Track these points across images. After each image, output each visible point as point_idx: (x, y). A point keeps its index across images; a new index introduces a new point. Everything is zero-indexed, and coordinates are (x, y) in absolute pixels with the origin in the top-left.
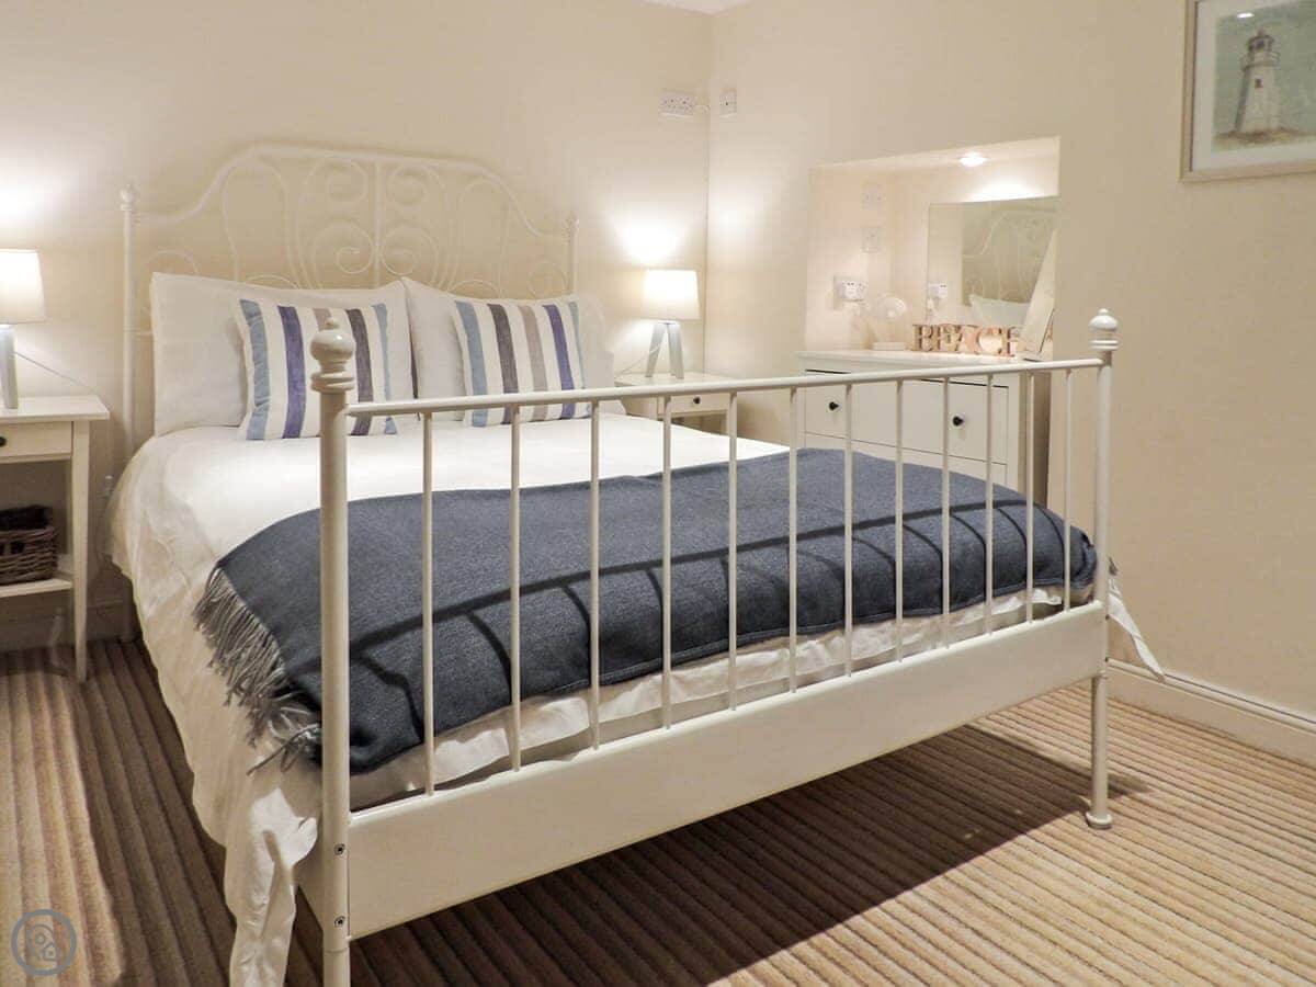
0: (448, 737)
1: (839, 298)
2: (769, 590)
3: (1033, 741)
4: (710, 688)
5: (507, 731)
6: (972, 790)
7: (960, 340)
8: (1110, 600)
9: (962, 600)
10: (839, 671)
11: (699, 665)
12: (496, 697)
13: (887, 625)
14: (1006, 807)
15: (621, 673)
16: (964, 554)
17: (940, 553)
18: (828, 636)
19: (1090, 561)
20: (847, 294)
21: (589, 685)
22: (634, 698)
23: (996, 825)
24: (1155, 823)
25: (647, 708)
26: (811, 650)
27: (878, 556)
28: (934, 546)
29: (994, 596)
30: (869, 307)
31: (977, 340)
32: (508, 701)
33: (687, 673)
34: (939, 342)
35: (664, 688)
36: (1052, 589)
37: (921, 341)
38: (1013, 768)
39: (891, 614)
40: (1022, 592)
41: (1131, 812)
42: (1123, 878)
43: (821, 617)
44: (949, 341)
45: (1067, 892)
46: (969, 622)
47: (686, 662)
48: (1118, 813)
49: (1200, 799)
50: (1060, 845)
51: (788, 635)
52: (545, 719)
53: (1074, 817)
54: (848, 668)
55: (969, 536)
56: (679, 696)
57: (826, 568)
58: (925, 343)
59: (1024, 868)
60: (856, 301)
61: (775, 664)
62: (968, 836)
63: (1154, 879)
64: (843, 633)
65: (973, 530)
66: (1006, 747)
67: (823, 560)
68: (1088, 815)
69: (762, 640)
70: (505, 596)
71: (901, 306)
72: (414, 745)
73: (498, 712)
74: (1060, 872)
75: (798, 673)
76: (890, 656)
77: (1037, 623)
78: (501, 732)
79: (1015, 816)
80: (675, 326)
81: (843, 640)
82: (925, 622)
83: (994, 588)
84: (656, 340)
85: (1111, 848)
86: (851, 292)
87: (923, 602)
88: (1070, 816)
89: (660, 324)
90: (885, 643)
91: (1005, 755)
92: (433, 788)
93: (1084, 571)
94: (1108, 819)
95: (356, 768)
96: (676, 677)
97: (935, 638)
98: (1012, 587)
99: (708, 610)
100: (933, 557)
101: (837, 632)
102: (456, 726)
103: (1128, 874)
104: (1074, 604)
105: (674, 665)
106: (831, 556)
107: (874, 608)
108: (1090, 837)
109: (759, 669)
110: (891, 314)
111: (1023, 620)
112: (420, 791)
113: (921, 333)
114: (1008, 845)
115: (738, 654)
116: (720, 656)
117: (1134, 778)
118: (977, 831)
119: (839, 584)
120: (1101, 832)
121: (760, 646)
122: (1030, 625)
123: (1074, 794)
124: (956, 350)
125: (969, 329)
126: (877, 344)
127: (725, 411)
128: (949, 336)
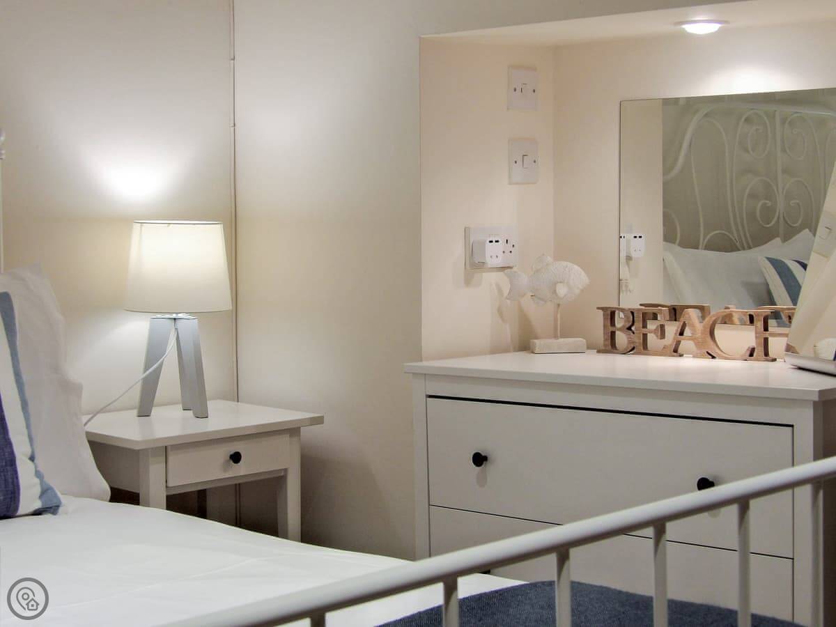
1: (474, 265)
7: (681, 334)
20: (488, 259)
30: (524, 279)
31: (712, 334)
34: (645, 336)
37: (613, 334)
44: (663, 335)
58: (622, 339)
60: (503, 269)
84: (154, 354)
86: (494, 255)
110: (562, 291)
113: (613, 323)
124: (676, 351)
125: (693, 314)
126: (538, 343)
127: (286, 470)
128: (662, 327)
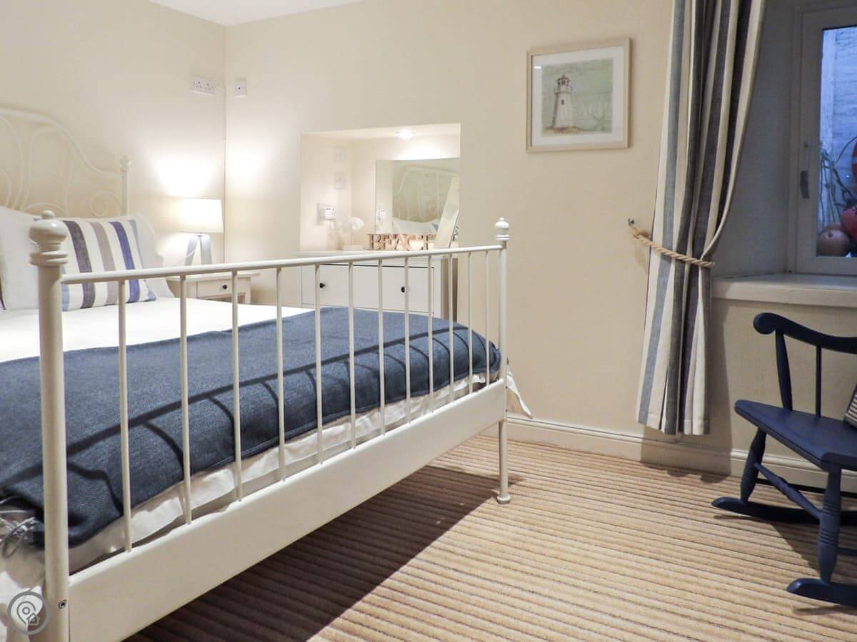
0: (141, 509)
1: (321, 218)
2: (339, 387)
3: (460, 466)
4: (308, 452)
5: (181, 499)
6: (435, 498)
7: (398, 242)
8: (507, 379)
9: (439, 384)
10: (378, 433)
11: (300, 438)
12: (173, 477)
13: (402, 403)
14: (455, 503)
15: (253, 449)
16: (439, 358)
17: (428, 359)
18: (372, 412)
19: (498, 357)
20: (326, 216)
21: (234, 460)
22: (262, 465)
23: (453, 514)
24: (530, 495)
25: (270, 470)
26: (362, 422)
27: (396, 362)
28: (424, 355)
29: (455, 381)
30: (340, 224)
31: (408, 242)
32: (182, 477)
33: (293, 445)
34: (384, 244)
35: (280, 456)
36: (482, 374)
37: (373, 244)
38: (453, 482)
39: (403, 396)
40: (466, 378)
41: (519, 492)
42: (522, 524)
43: (368, 402)
44: (391, 243)
45: (497, 538)
46: (442, 396)
47: (293, 437)
48: (512, 494)
49: (549, 479)
50: (488, 516)
51: (350, 414)
52: (206, 486)
53: (492, 501)
54: (383, 430)
55: (441, 348)
56: (289, 460)
57: (369, 371)
58: (376, 246)
59: (472, 532)
60: (331, 220)
61: (343, 433)
62: (439, 522)
63: (536, 522)
64: (379, 410)
65: (442, 345)
66: (447, 472)
67: (366, 367)
68: (498, 498)
69: (335, 419)
70: (177, 405)
71: (359, 223)
72: (117, 518)
73: (174, 486)
74: (491, 529)
75: (357, 437)
76: (403, 421)
77: (475, 394)
78: (177, 500)
79: (460, 506)
80: (206, 238)
81: (379, 414)
82: (422, 398)
83: (455, 376)
84: (191, 249)
85: (512, 511)
86: (329, 214)
87: (420, 388)
88: (488, 501)
89: (194, 237)
90: (401, 413)
91: (447, 477)
92: (131, 546)
93: (495, 363)
94: (508, 498)
95: (73, 542)
96: (287, 448)
97: (426, 407)
98: (462, 375)
99: (305, 403)
100: (424, 361)
101: (376, 409)
102: (146, 500)
103: (524, 522)
104: (491, 382)
105: (288, 439)
106: (371, 365)
107: (395, 394)
108: (501, 508)
109: (335, 437)
110: (354, 228)
111: (467, 393)
112: (121, 550)
113: (373, 239)
114: (461, 522)
115: (323, 429)
116: (312, 431)
117: (516, 475)
118: (443, 519)
119: (376, 380)
120: (507, 505)
121: (334, 423)
122: (472, 395)
123: (488, 490)
124: (395, 249)
125: (402, 237)
126: (345, 247)
127: (245, 293)
128: (391, 241)
